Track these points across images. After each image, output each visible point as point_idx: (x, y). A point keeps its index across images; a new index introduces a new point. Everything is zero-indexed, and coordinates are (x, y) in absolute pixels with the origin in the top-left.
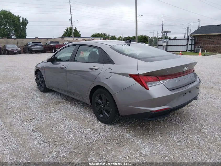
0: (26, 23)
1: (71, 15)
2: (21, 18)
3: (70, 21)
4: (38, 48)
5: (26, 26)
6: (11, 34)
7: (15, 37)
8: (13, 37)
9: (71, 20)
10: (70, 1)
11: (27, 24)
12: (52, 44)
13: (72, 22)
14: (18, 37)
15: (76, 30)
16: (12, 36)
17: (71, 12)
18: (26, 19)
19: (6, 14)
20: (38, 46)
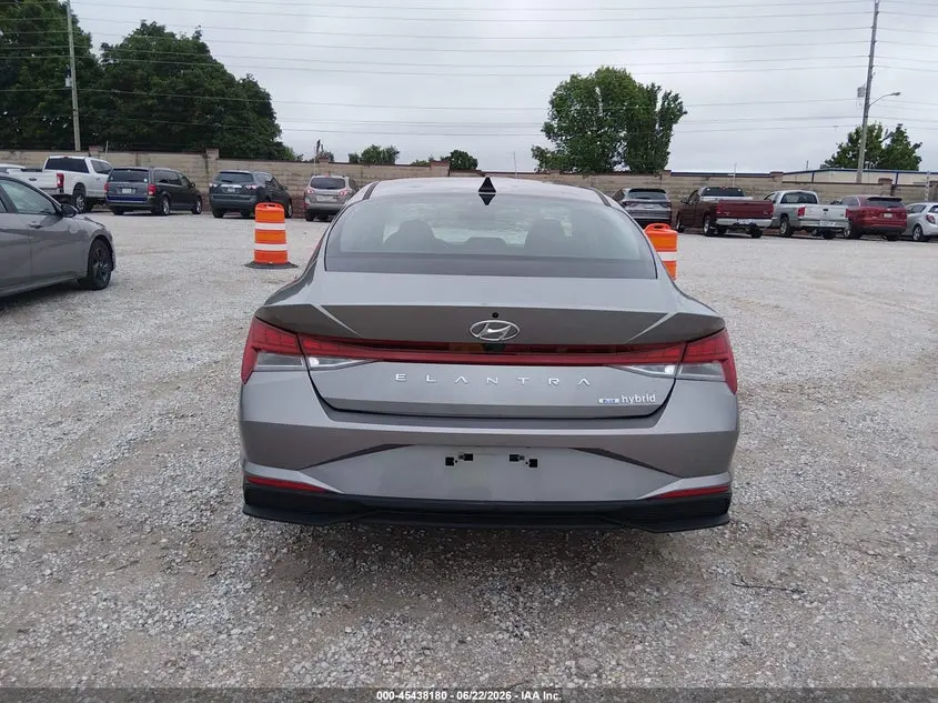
0: (673, 113)
1: (871, 67)
2: (660, 96)
3: (859, 95)
4: (646, 212)
5: (674, 126)
6: (613, 156)
7: (628, 168)
8: (618, 168)
9: (865, 92)
10: (877, 5)
11: (680, 116)
12: (707, 199)
13: (867, 99)
14: (636, 170)
15: (899, 135)
16: (615, 163)
17: (871, 56)
18: (676, 97)
19: (610, 83)
20: (647, 206)
